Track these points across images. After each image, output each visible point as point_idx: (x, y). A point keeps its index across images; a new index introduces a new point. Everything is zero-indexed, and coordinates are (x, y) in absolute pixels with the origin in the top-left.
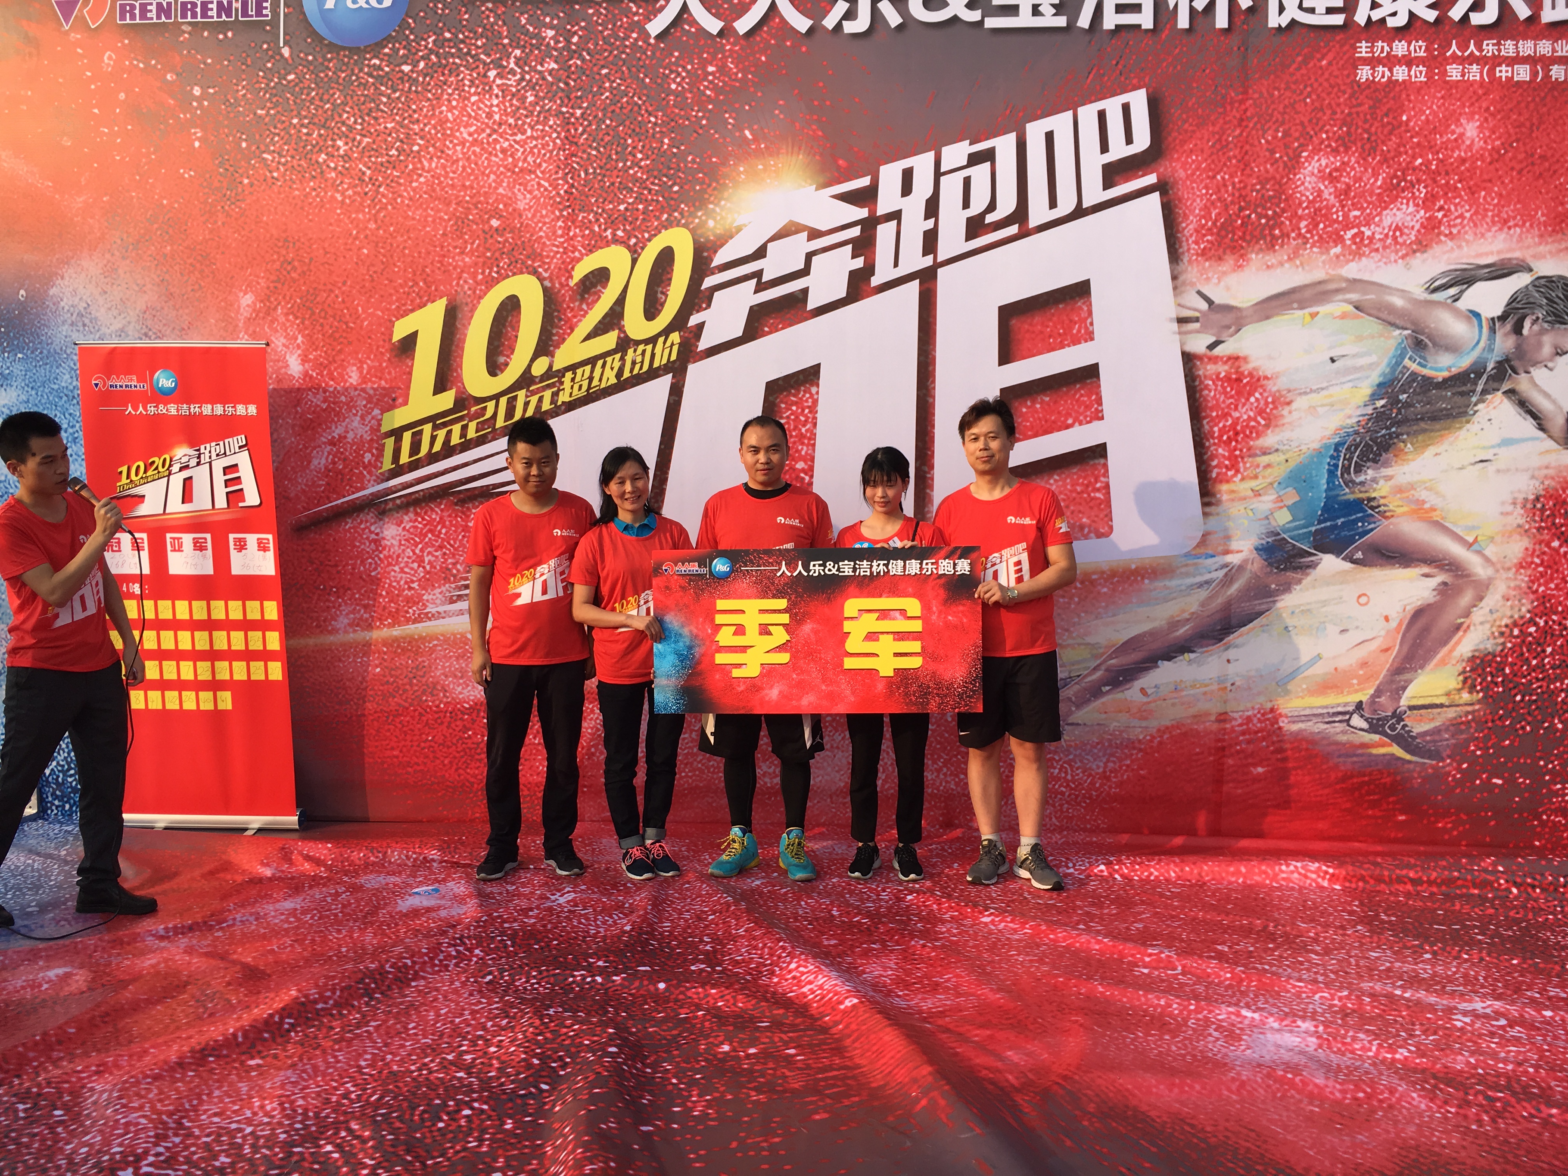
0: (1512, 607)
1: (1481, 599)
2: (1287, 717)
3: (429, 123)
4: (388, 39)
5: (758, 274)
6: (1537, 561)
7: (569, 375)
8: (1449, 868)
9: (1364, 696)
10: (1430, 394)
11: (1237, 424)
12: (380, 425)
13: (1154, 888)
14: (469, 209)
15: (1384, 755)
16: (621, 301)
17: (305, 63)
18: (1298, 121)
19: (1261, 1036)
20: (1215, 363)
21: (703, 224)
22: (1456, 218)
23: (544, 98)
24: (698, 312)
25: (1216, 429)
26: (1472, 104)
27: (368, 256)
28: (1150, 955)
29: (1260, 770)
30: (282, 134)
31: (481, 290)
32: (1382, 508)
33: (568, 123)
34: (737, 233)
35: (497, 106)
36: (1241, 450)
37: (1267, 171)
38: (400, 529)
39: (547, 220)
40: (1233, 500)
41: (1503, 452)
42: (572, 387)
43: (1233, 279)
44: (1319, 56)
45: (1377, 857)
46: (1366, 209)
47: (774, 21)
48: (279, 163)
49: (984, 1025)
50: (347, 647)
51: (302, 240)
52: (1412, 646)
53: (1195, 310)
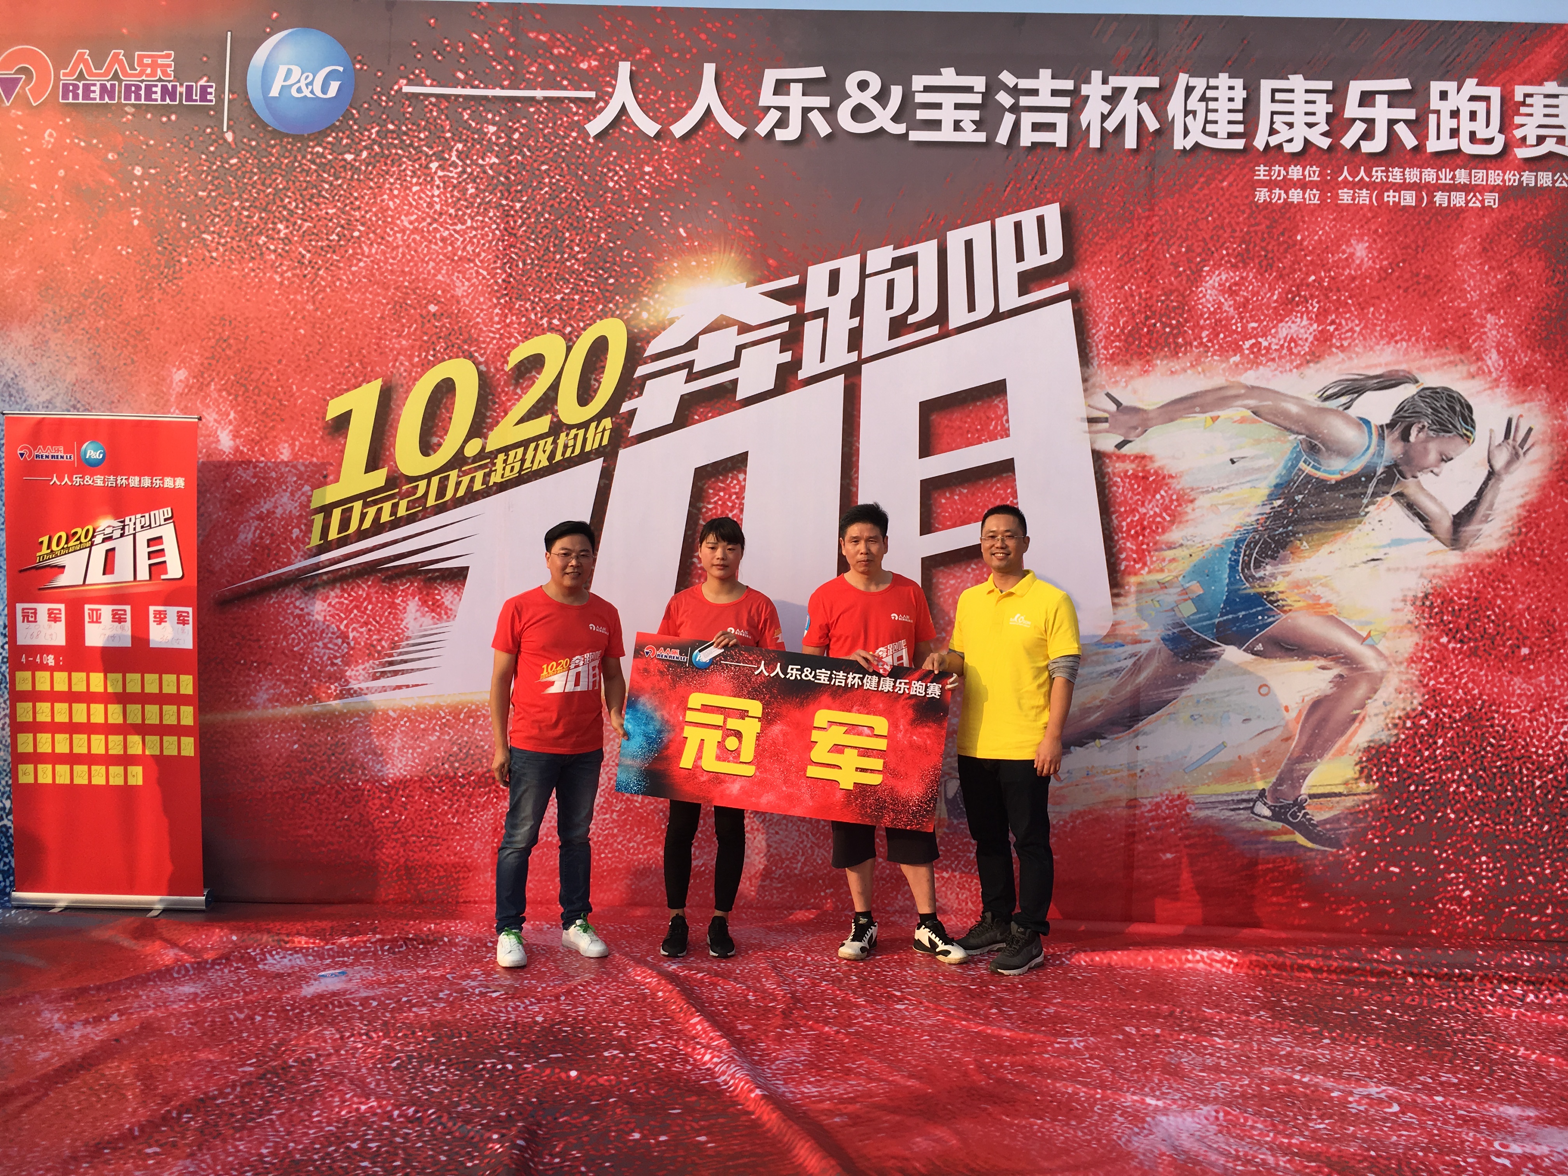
0: (1404, 700)
1: (1375, 691)
2: (1194, 804)
3: (370, 210)
4: (332, 128)
5: (690, 365)
6: (1427, 655)
7: (501, 457)
8: (1349, 958)
9: (1267, 784)
10: (1324, 495)
11: (1144, 519)
12: (310, 501)
13: (1066, 974)
14: (407, 294)
16: (555, 387)
17: (248, 148)
18: (1200, 238)
20: (1123, 462)
21: (636, 316)
22: (1347, 331)
23: (485, 191)
24: (630, 399)
25: (1124, 524)
26: (1362, 227)
27: (304, 336)
28: (1060, 1043)
29: (1169, 856)
30: (223, 215)
31: (417, 372)
32: (1281, 603)
33: (508, 216)
34: (670, 324)
35: (438, 196)
36: (1148, 545)
37: (1171, 284)
38: (326, 604)
39: (484, 307)
40: (1140, 592)
41: (1393, 551)
42: (504, 469)
43: (1139, 383)
44: (1220, 177)
45: (1279, 945)
46: (1263, 321)
47: (709, 124)
48: (218, 243)
49: (895, 1111)
50: (265, 722)
51: (239, 319)
52: (1311, 736)
53: (1105, 411)
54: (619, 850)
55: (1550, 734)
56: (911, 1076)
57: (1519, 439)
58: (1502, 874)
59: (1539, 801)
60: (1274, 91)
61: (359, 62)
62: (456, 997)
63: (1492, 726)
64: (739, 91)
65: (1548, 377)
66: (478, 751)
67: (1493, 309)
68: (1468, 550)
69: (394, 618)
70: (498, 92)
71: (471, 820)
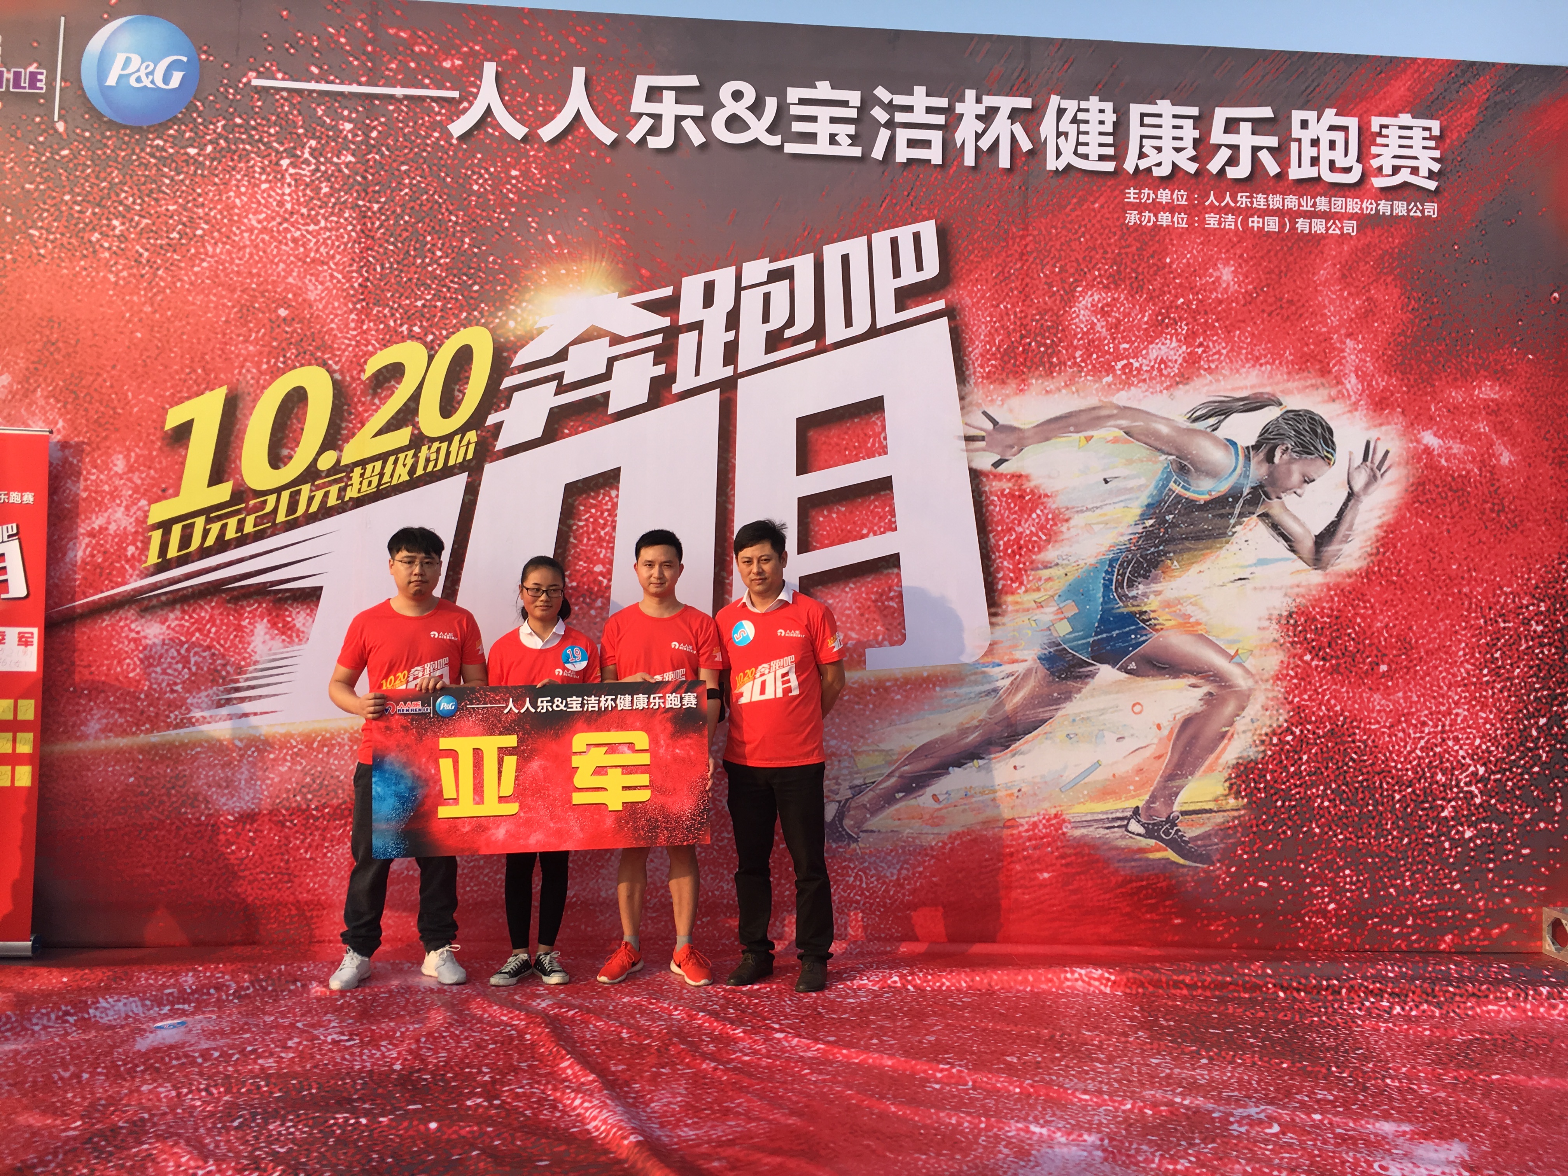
0: (1271, 717)
1: (1243, 708)
2: (1070, 823)
3: (215, 208)
4: (174, 120)
5: (559, 376)
6: (1292, 673)
7: (358, 471)
8: (1222, 973)
9: (1140, 802)
10: (1193, 516)
11: (1020, 539)
12: (147, 517)
13: (946, 998)
14: (256, 297)
15: (1160, 859)
16: (416, 397)
17: (81, 139)
18: (1073, 259)
19: (1049, 1150)
20: (1000, 480)
21: (503, 324)
22: (1214, 354)
23: (340, 190)
24: (496, 411)
25: (1001, 543)
26: (1228, 251)
27: (141, 340)
28: (942, 1071)
29: (1046, 875)
30: (52, 210)
31: (265, 380)
32: (1152, 622)
33: (365, 217)
34: (539, 334)
35: (290, 195)
36: (1024, 564)
37: (1046, 303)
38: (164, 627)
39: (339, 312)
40: (1017, 611)
41: (1258, 570)
42: (361, 483)
43: (1015, 402)
44: (1092, 199)
45: (1155, 962)
46: (1133, 343)
47: (578, 130)
48: (47, 240)
49: (775, 1152)
50: (97, 754)
51: (69, 320)
52: (1182, 753)
53: (982, 429)
54: (486, 883)
55: (1408, 748)
56: (792, 1113)
57: (1377, 462)
58: (1365, 886)
59: (1400, 815)
60: (1143, 115)
61: (205, 52)
62: (306, 1046)
63: (1354, 742)
64: (610, 97)
65: (1403, 400)
66: (333, 781)
67: (1352, 334)
68: (1330, 569)
69: (240, 642)
70: (355, 88)
71: (325, 855)
